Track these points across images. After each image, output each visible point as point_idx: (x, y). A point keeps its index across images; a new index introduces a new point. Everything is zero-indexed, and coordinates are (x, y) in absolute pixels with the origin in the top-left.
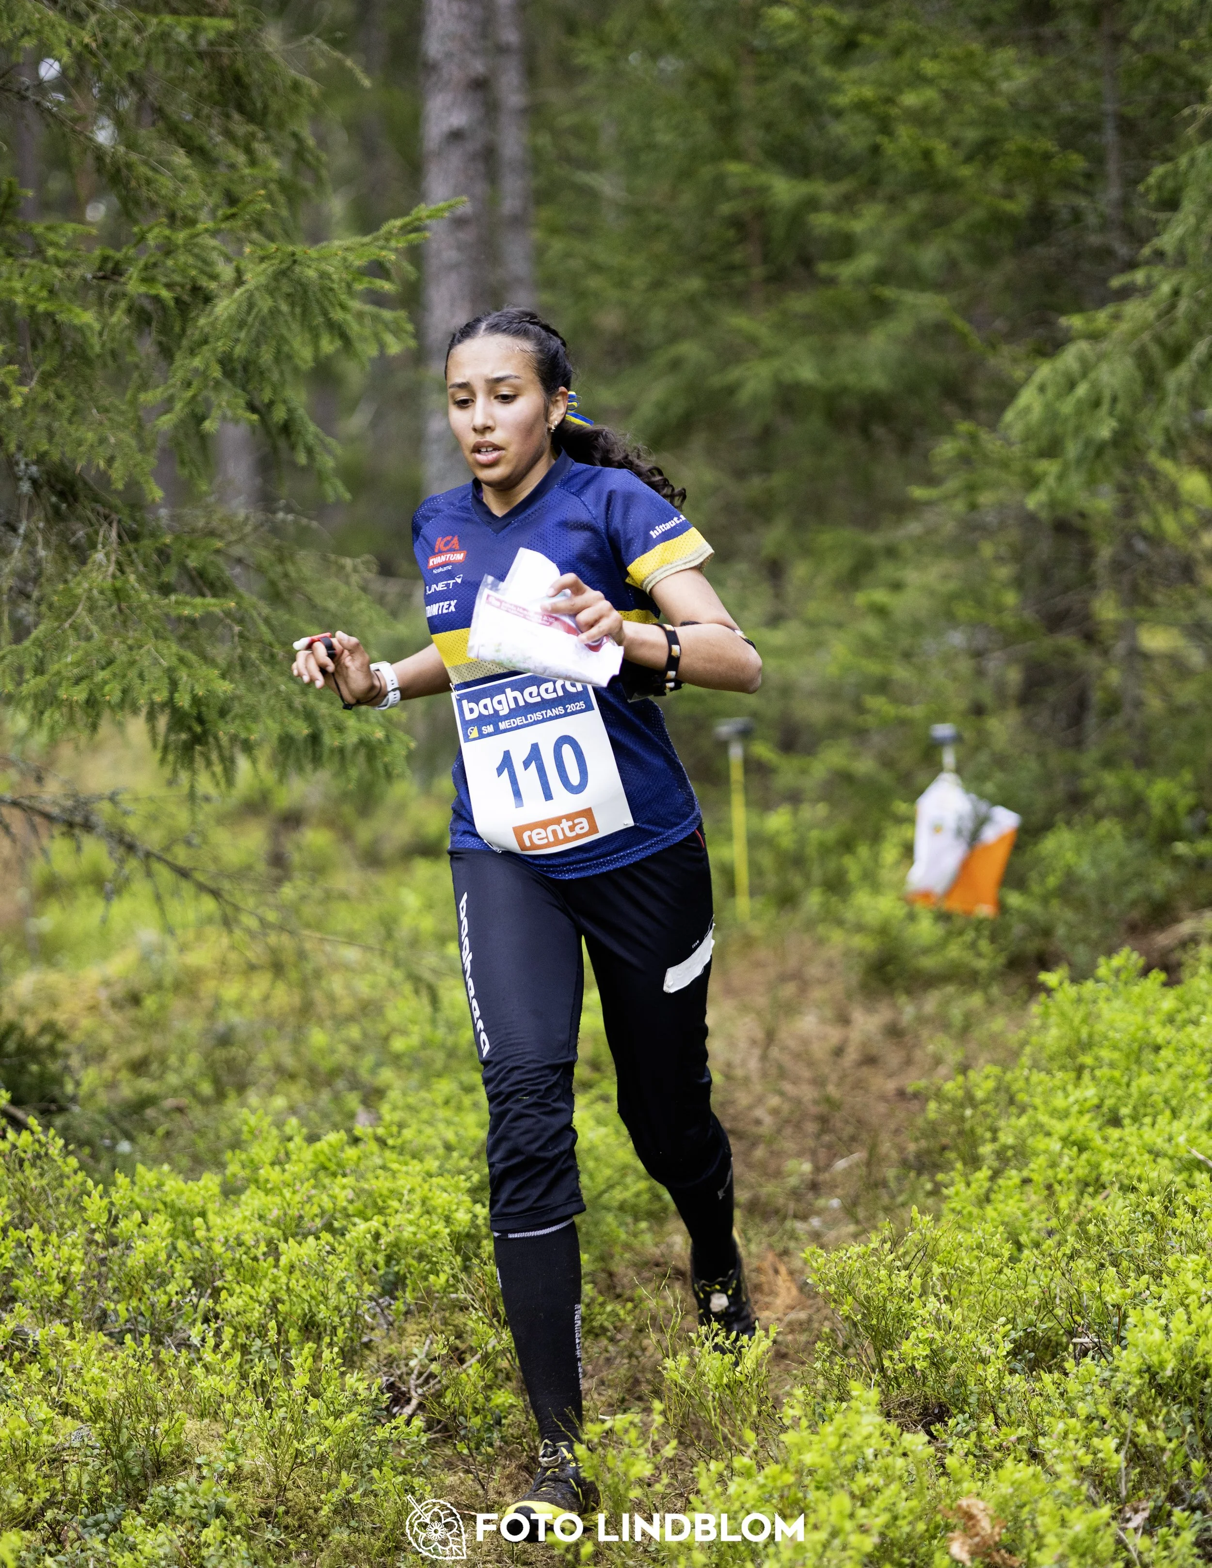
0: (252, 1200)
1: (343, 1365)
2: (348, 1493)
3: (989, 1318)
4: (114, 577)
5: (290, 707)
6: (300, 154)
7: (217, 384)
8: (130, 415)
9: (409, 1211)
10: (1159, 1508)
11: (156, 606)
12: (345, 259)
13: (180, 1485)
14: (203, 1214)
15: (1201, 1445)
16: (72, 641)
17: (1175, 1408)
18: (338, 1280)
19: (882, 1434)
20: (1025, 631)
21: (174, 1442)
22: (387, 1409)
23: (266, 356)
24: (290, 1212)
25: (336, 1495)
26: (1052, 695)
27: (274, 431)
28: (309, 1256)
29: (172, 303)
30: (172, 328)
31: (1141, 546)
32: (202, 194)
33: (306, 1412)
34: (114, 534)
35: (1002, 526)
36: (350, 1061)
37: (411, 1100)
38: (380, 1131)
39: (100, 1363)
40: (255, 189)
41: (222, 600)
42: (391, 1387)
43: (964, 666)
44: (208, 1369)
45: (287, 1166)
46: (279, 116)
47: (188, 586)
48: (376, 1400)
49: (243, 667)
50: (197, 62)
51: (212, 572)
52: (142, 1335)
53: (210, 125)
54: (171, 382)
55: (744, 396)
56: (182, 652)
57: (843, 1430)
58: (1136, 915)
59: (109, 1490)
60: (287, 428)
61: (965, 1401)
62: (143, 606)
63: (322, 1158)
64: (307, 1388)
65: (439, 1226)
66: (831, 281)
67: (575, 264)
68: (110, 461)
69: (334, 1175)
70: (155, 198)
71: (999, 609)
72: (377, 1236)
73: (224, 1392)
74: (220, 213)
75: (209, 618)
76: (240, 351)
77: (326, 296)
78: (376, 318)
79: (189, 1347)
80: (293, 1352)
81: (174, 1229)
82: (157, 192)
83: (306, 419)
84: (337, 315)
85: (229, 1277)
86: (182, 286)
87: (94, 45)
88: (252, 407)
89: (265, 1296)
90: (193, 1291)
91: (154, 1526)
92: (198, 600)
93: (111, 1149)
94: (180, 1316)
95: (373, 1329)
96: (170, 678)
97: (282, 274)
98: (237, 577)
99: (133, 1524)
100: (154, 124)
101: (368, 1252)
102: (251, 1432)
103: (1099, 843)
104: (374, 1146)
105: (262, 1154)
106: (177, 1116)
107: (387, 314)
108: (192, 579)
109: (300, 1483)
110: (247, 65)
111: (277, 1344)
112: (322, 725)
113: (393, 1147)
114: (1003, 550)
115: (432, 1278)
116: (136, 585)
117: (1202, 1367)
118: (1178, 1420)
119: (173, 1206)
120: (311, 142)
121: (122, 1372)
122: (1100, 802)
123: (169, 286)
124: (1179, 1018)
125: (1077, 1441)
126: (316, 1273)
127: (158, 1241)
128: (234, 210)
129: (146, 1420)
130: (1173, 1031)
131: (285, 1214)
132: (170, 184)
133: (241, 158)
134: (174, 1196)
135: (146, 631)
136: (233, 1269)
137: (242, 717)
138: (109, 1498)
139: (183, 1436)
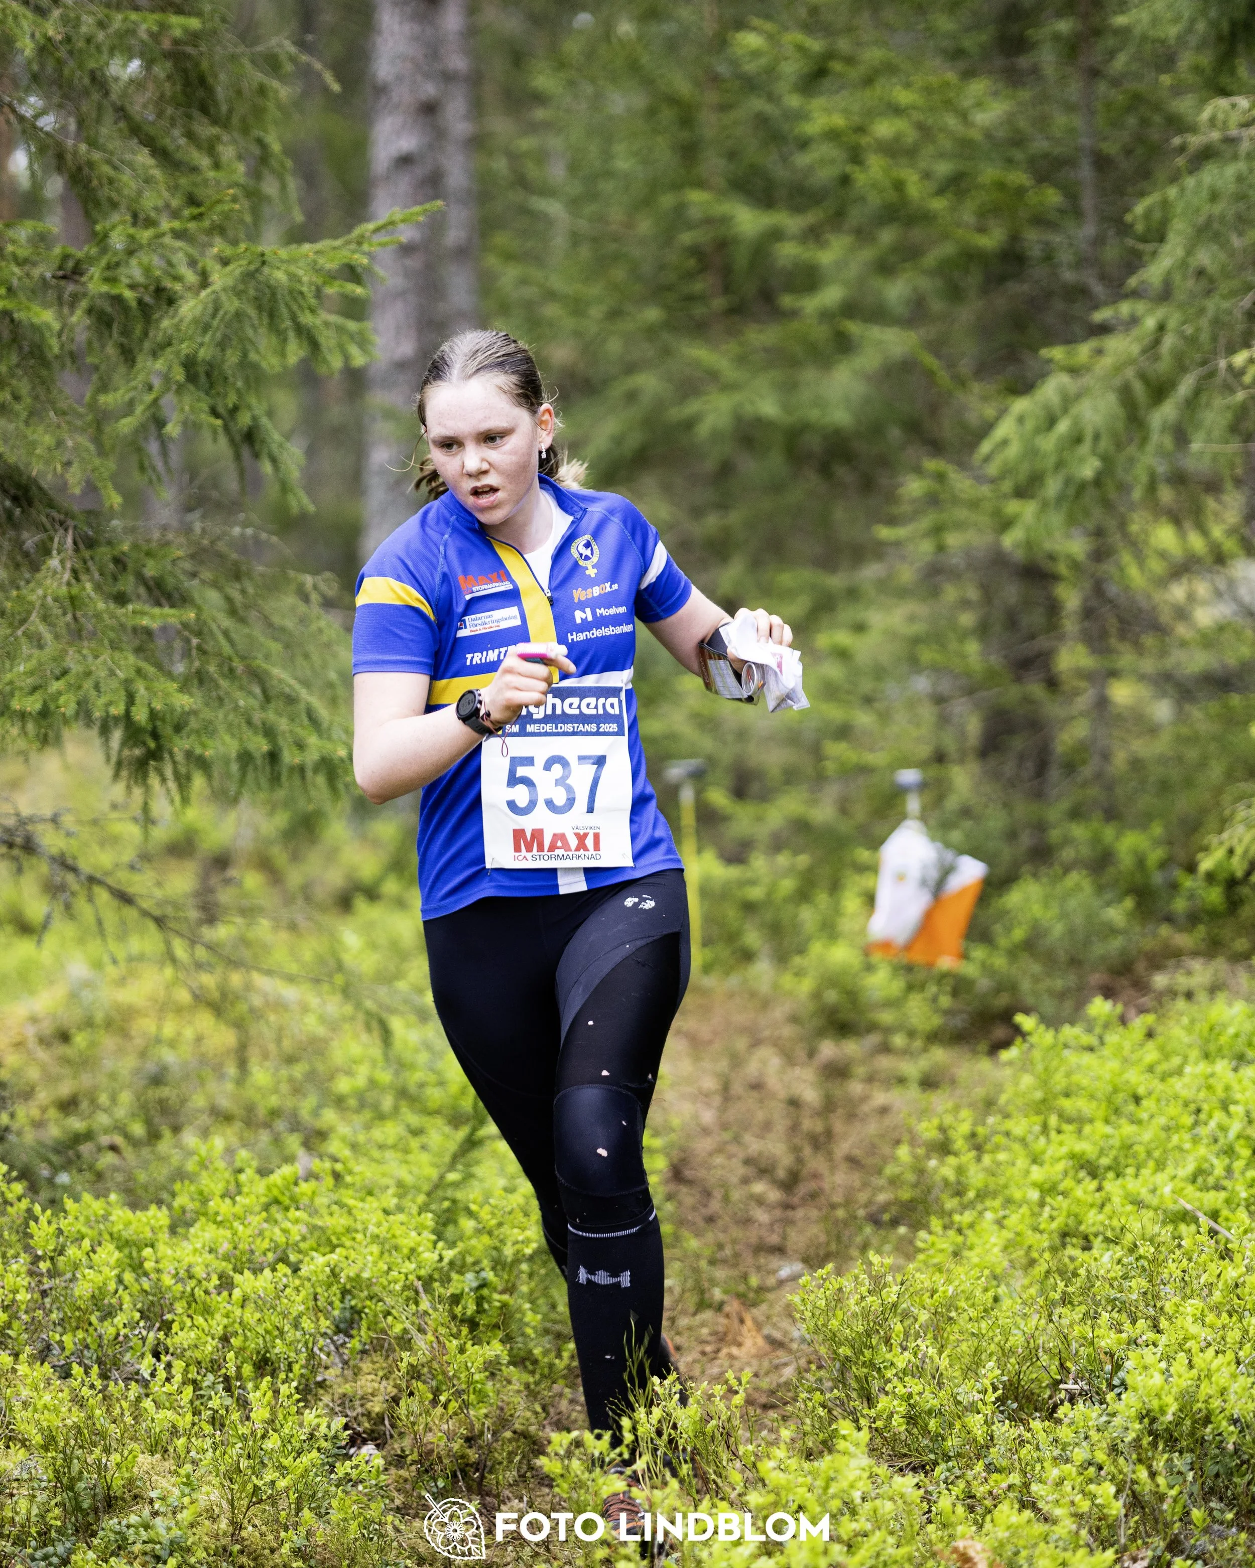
0: (202, 1233)
1: (301, 1400)
4: (69, 584)
5: (249, 723)
6: (262, 159)
7: (181, 387)
8: (90, 418)
10: (1158, 1558)
12: (315, 262)
13: (133, 1519)
14: (152, 1245)
16: (25, 649)
18: (295, 1314)
19: (871, 1477)
20: (992, 677)
21: (126, 1475)
22: (346, 1447)
23: (232, 358)
24: (241, 1246)
27: (238, 438)
28: (265, 1289)
29: (134, 304)
30: (134, 330)
32: (166, 194)
33: (263, 1448)
34: (69, 540)
35: (969, 568)
36: (290, 1102)
41: (180, 611)
43: (927, 711)
45: (238, 1198)
46: (244, 119)
47: (145, 595)
48: (335, 1437)
49: (201, 682)
50: (161, 62)
51: (170, 582)
52: (90, 1368)
53: (173, 125)
54: (131, 384)
55: (702, 430)
56: (140, 664)
59: (58, 1523)
60: (250, 436)
62: (98, 616)
63: (276, 1192)
64: (267, 1422)
66: (794, 314)
68: (68, 464)
69: (287, 1209)
70: (116, 197)
72: (336, 1270)
73: (179, 1425)
74: (186, 212)
75: (166, 629)
76: (204, 354)
77: (295, 300)
78: (340, 329)
79: (137, 1381)
80: (250, 1385)
81: (121, 1260)
82: (119, 192)
83: (269, 426)
84: (307, 319)
85: (180, 1311)
86: (146, 287)
87: (57, 39)
88: (214, 413)
89: (217, 1330)
91: (106, 1560)
92: (156, 611)
93: (51, 1179)
94: (128, 1350)
95: (327, 1368)
96: (126, 690)
97: (249, 276)
98: (194, 589)
99: (84, 1558)
100: (115, 123)
101: (325, 1287)
102: (206, 1466)
103: (1067, 895)
105: (212, 1186)
107: (352, 325)
108: (149, 589)
109: (257, 1522)
110: (212, 66)
111: (230, 1380)
112: (281, 742)
116: (92, 594)
117: (1204, 1412)
118: (1179, 1467)
119: (119, 1239)
120: (276, 147)
122: (1068, 854)
123: (132, 287)
124: (1159, 1069)
125: (1073, 1487)
126: (271, 1307)
127: (106, 1270)
128: (199, 211)
129: (97, 1451)
130: (1156, 1081)
131: (235, 1248)
132: (133, 185)
133: (204, 162)
134: (121, 1227)
135: (102, 641)
136: (184, 1303)
137: (197, 732)
138: (59, 1531)
139: (135, 1470)
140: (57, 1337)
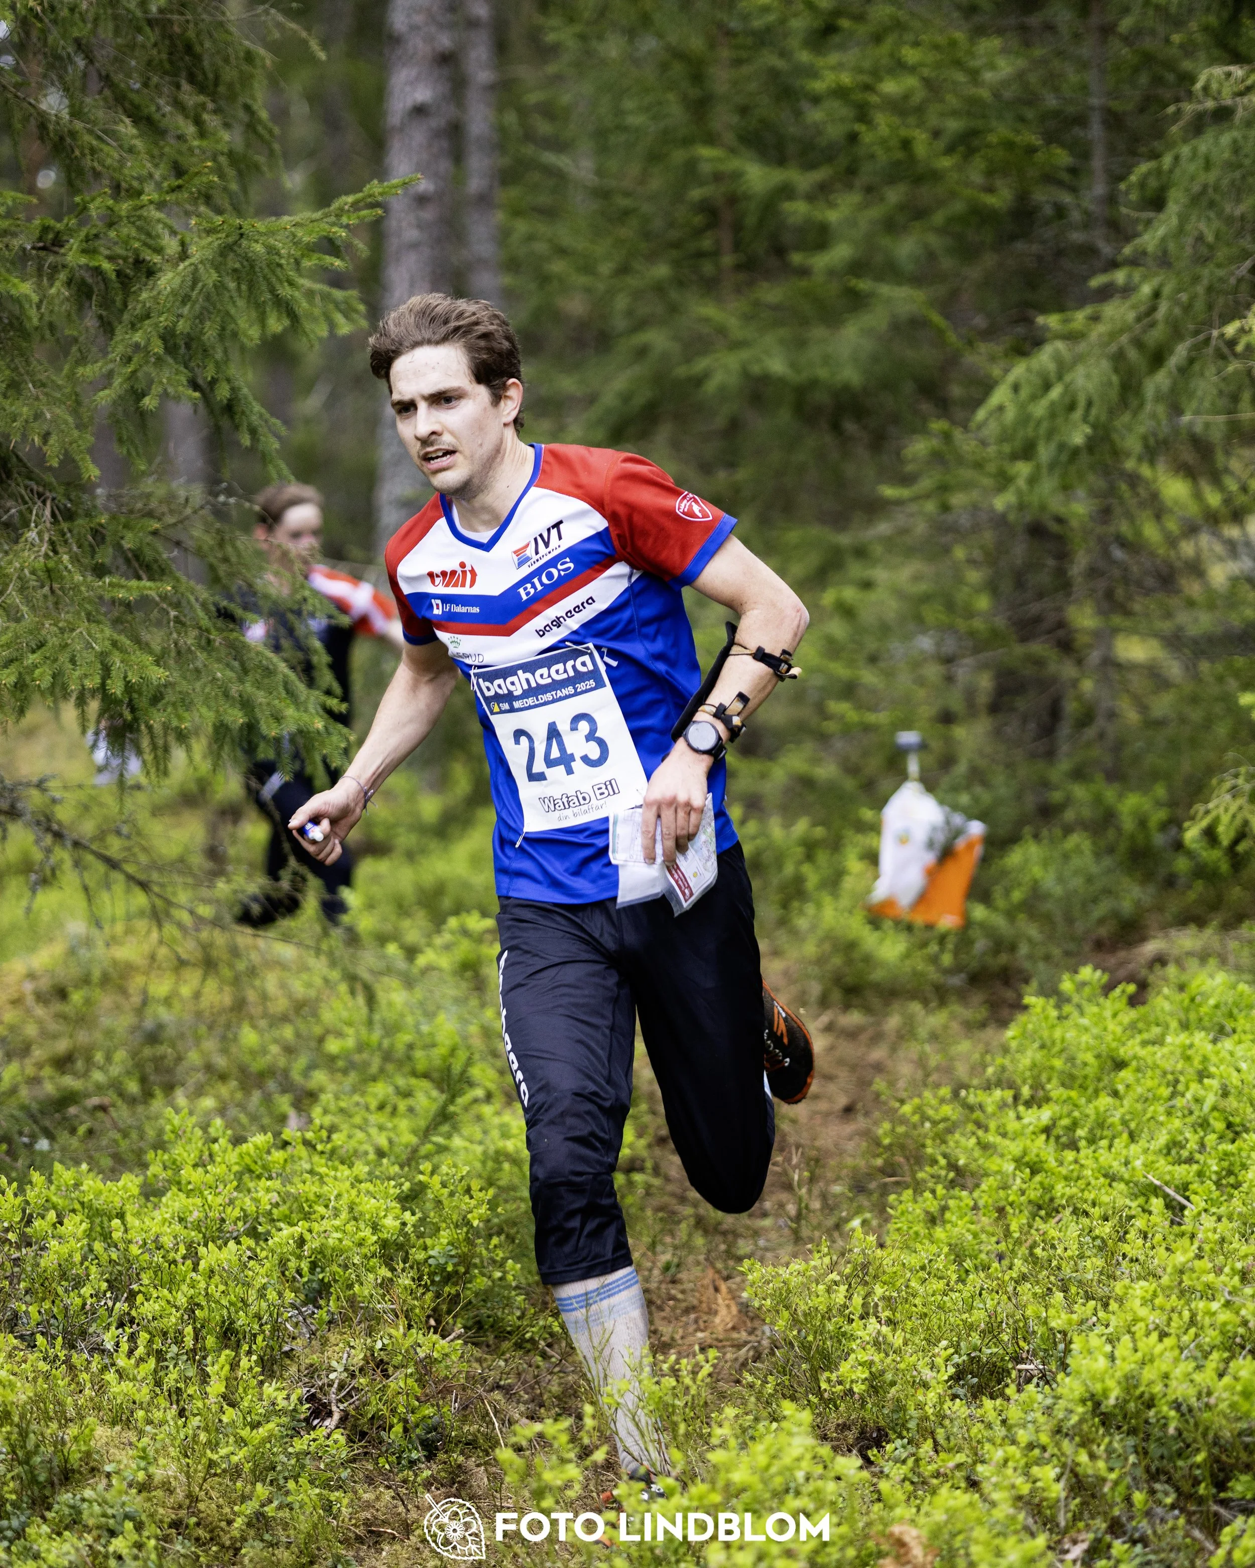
0: (173, 1201)
1: (262, 1373)
2: (263, 1505)
3: (932, 1342)
4: (46, 556)
5: (226, 695)
6: (252, 126)
7: (159, 359)
8: (68, 390)
9: (336, 1216)
10: (1098, 1541)
11: (90, 588)
12: (294, 235)
13: (88, 1493)
14: (121, 1216)
15: (1145, 1476)
16: (2, 622)
17: (1118, 1438)
18: (258, 1286)
19: (814, 1457)
20: (995, 638)
21: (83, 1448)
22: (307, 1420)
23: (210, 333)
24: (211, 1214)
25: (250, 1507)
26: (1021, 704)
27: (217, 410)
28: (229, 1261)
29: (113, 276)
30: (114, 302)
31: (1118, 554)
32: (149, 165)
33: (220, 1421)
34: (48, 512)
35: (976, 528)
36: (282, 1062)
37: (343, 1104)
38: (309, 1135)
39: (9, 1366)
40: (204, 161)
41: (159, 584)
42: (311, 1398)
43: (933, 671)
44: (121, 1375)
45: (210, 1167)
46: (230, 86)
47: (124, 567)
48: (295, 1410)
49: (179, 653)
50: (148, 29)
51: (149, 554)
52: (54, 1338)
53: (159, 95)
54: (110, 356)
55: (711, 386)
56: (116, 636)
57: (773, 1451)
58: (1103, 932)
59: (14, 1497)
60: (230, 408)
61: (903, 1425)
62: (76, 588)
63: (248, 1160)
64: (224, 1397)
65: (367, 1233)
66: (803, 272)
67: (541, 247)
68: (46, 437)
69: (259, 1177)
70: (99, 168)
71: (970, 614)
72: (301, 1242)
73: (137, 1398)
74: (165, 184)
75: (144, 602)
76: (182, 326)
77: (273, 272)
78: (326, 297)
79: (102, 1351)
80: (209, 1359)
81: (91, 1229)
82: (102, 163)
83: (251, 398)
84: (285, 291)
85: (146, 1281)
86: (125, 259)
87: (39, 9)
88: (195, 386)
89: (182, 1301)
90: (108, 1295)
91: (59, 1534)
92: (134, 583)
93: (30, 1146)
94: (94, 1320)
95: (294, 1338)
96: (102, 663)
97: (228, 248)
98: (173, 560)
99: (38, 1531)
100: (100, 92)
101: (292, 1258)
102: (163, 1440)
103: (1066, 857)
104: (302, 1151)
105: (185, 1155)
106: (100, 1115)
107: (338, 294)
108: (128, 561)
109: (214, 1494)
110: (198, 35)
111: (194, 1351)
112: (259, 715)
113: (322, 1153)
114: (977, 554)
115: (357, 1287)
116: (70, 566)
117: (1147, 1396)
118: (1120, 1451)
119: (90, 1207)
120: (264, 115)
121: (31, 1376)
122: (1069, 815)
123: (110, 258)
125: (1015, 1469)
126: (236, 1279)
127: (73, 1242)
128: (180, 182)
129: (54, 1425)
131: (207, 1217)
132: (115, 154)
133: (190, 129)
134: (92, 1197)
135: (78, 613)
136: (151, 1273)
137: (174, 704)
138: (14, 1505)
139: (92, 1443)
140: (24, 1308)
